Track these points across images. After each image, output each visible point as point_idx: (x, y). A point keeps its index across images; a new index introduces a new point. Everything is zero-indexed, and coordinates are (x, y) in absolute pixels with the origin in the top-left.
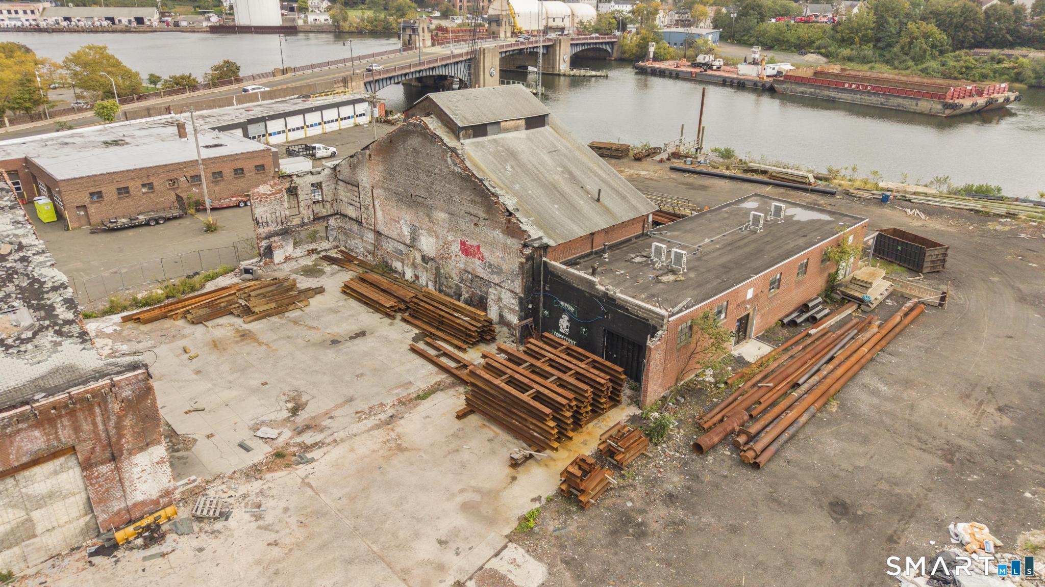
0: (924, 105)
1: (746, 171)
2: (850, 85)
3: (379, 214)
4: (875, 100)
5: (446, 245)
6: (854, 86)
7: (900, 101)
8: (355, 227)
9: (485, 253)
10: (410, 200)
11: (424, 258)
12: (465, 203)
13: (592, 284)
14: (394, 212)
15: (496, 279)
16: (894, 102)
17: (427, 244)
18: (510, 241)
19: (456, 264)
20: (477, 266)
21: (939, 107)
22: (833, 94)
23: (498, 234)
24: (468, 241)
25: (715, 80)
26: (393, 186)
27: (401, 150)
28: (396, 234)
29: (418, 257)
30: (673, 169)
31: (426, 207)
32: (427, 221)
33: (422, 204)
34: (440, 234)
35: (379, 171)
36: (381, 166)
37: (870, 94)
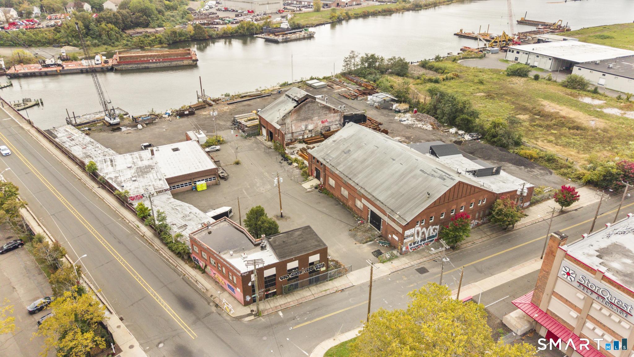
0: (186, 62)
2: (152, 60)
3: (293, 127)
5: (317, 124)
6: (154, 61)
9: (328, 120)
10: (305, 119)
11: (309, 131)
13: (352, 114)
14: (299, 124)
16: (174, 63)
17: (310, 127)
18: (335, 114)
19: (320, 127)
20: (326, 124)
21: (192, 61)
22: (146, 65)
23: (332, 114)
24: (324, 120)
25: (75, 71)
26: (300, 118)
27: (304, 108)
28: (299, 130)
29: (307, 131)
30: (228, 104)
31: (311, 118)
32: (311, 122)
33: (310, 118)
34: (315, 122)
35: (294, 116)
36: (296, 115)
37: (163, 62)
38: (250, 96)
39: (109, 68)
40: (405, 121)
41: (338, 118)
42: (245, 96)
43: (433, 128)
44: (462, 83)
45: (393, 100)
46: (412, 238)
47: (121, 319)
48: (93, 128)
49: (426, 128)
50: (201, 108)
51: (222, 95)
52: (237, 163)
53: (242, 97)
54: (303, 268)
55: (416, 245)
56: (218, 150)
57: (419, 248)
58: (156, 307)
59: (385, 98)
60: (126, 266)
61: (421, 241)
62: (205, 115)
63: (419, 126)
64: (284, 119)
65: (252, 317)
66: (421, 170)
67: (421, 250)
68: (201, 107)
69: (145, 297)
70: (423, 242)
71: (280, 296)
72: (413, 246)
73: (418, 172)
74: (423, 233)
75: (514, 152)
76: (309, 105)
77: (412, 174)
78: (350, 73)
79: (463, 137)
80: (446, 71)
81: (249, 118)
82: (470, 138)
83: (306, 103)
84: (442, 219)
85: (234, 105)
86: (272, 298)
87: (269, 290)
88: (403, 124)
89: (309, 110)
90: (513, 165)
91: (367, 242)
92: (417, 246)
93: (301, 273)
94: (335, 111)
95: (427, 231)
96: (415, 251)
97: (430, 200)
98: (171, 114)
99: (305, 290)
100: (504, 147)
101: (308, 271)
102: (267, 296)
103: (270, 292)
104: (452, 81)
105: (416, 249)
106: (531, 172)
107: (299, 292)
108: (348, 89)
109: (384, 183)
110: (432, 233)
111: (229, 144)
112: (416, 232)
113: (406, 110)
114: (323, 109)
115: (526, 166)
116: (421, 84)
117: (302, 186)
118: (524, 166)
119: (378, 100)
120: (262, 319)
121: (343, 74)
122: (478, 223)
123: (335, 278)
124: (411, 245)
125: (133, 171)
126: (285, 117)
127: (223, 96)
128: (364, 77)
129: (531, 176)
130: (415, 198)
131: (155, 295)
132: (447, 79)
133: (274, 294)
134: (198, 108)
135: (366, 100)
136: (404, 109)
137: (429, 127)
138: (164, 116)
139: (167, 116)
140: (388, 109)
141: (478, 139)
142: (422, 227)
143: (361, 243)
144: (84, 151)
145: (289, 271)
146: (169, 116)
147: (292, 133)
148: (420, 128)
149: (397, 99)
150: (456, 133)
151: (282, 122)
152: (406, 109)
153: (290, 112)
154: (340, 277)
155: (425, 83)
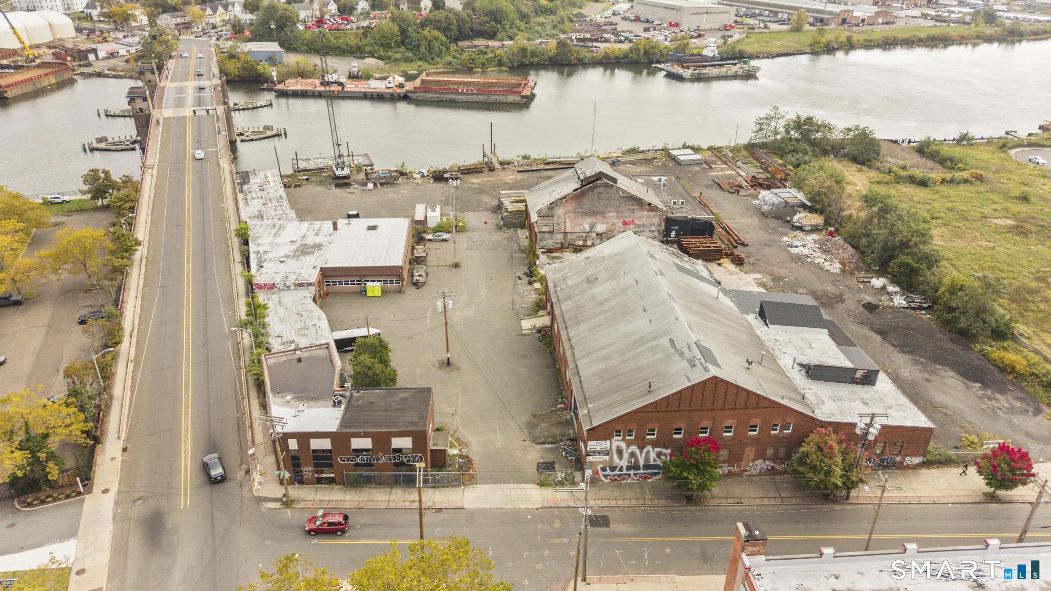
0: (511, 98)
2: (462, 90)
3: (568, 224)
4: (481, 98)
5: (614, 224)
6: (465, 91)
7: (496, 97)
8: (547, 235)
9: (636, 221)
10: (592, 213)
11: (597, 235)
12: (629, 205)
13: (686, 217)
14: (580, 220)
15: (642, 229)
16: (493, 98)
17: (601, 228)
18: (650, 213)
19: (619, 231)
20: (632, 228)
21: (519, 98)
22: (453, 97)
23: (645, 213)
24: (627, 220)
25: (357, 95)
26: (581, 210)
27: (590, 194)
28: (579, 230)
29: (594, 235)
30: (519, 172)
31: (603, 214)
32: (602, 219)
33: (601, 213)
34: (610, 221)
35: (571, 206)
36: (574, 204)
37: (477, 94)
38: (561, 163)
39: (402, 95)
40: (796, 247)
41: (656, 221)
42: (553, 163)
43: (843, 271)
44: (980, 193)
45: (803, 206)
46: (607, 458)
47: (125, 450)
48: (314, 179)
49: (828, 268)
50: (475, 172)
51: (518, 156)
52: (456, 266)
53: (548, 163)
54: (381, 454)
55: (617, 472)
56: (445, 240)
57: (623, 479)
58: (174, 447)
59: (789, 200)
60: (187, 380)
61: (629, 468)
62: (474, 184)
63: (817, 261)
64: (553, 208)
65: (277, 505)
66: (671, 341)
67: (627, 484)
68: (475, 170)
69: (173, 430)
70: (632, 472)
71: (341, 487)
72: (608, 472)
73: (665, 342)
74: (632, 455)
75: (982, 350)
76: (600, 190)
77: (653, 344)
78: (763, 146)
79: (892, 300)
80: (960, 165)
81: (517, 198)
82: (904, 302)
83: (596, 187)
84: (677, 439)
85: (526, 175)
86: (327, 486)
87: (322, 472)
88: (789, 252)
89: (599, 199)
90: (958, 377)
91: (544, 443)
92: (619, 476)
93: (378, 460)
94: (651, 207)
95: (641, 452)
96: (615, 482)
97: (649, 396)
98: (426, 174)
99: (382, 490)
100: (965, 336)
101: (390, 460)
102: (319, 481)
103: (324, 475)
104: (962, 187)
105: (616, 480)
106: (990, 399)
107: (371, 490)
108: (738, 173)
109: (605, 347)
110: (655, 460)
111: (469, 234)
112: (614, 448)
113: (816, 228)
114: (626, 201)
115: (985, 385)
116: (887, 183)
117: (520, 324)
118: (981, 382)
119: (775, 200)
120: (289, 512)
121: (751, 148)
122: (773, 467)
123: (443, 487)
124: (604, 469)
125: (294, 247)
126: (554, 205)
127: (520, 158)
128: (781, 157)
129: (983, 406)
130: (630, 387)
131: (186, 431)
132: (952, 181)
133: (331, 481)
134: (470, 171)
135: (756, 197)
136: (812, 226)
137: (835, 268)
138: (414, 175)
139: (418, 176)
140: (782, 219)
141: (921, 308)
142: (629, 444)
143: (533, 442)
144: (263, 208)
145: (356, 451)
146: (423, 176)
147: (565, 233)
148: (818, 266)
149: (809, 204)
150: (884, 288)
151: (548, 213)
152: (817, 225)
153: (565, 197)
154: (452, 486)
155: (898, 183)
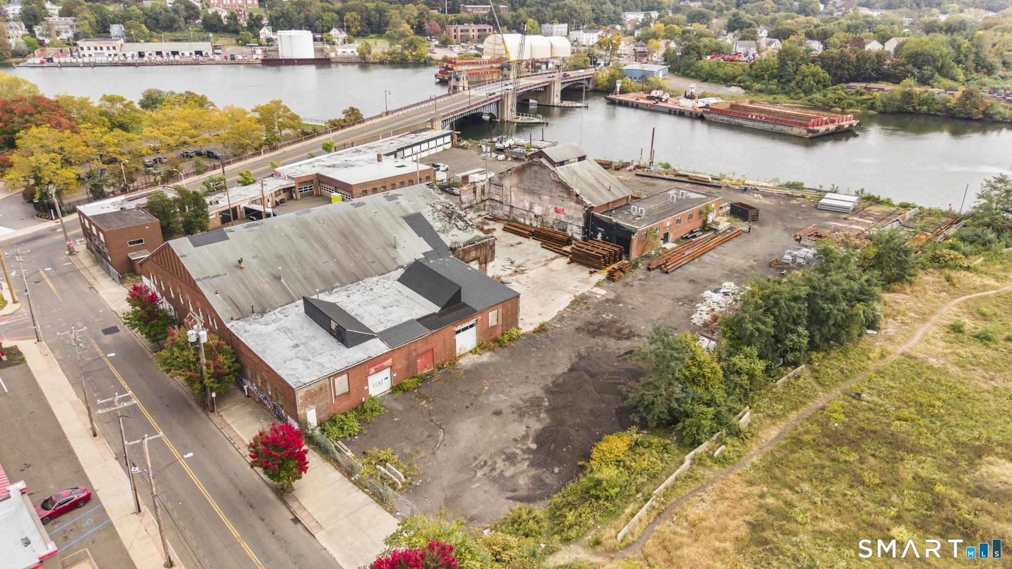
0: (796, 131)
1: (676, 176)
3: (513, 198)
5: (548, 209)
8: (498, 205)
9: (566, 211)
10: (531, 192)
11: (535, 216)
12: (558, 192)
13: (611, 220)
14: (522, 197)
15: (570, 221)
17: (538, 210)
18: (578, 206)
19: (552, 217)
20: (562, 217)
21: (805, 131)
22: (742, 121)
23: (573, 204)
24: (559, 207)
26: (522, 186)
28: (521, 206)
29: (532, 216)
32: (538, 200)
33: (537, 194)
34: (545, 205)
35: (515, 180)
36: (517, 178)
37: (764, 122)
39: (699, 114)
40: (717, 292)
41: (581, 212)
43: (706, 325)
49: (695, 316)
53: (678, 175)
63: (703, 308)
64: (502, 178)
76: (536, 168)
84: (173, 299)
88: (699, 293)
89: (536, 177)
94: (578, 199)
114: (558, 187)
127: (661, 166)
137: (701, 319)
142: (157, 289)
147: (511, 207)
